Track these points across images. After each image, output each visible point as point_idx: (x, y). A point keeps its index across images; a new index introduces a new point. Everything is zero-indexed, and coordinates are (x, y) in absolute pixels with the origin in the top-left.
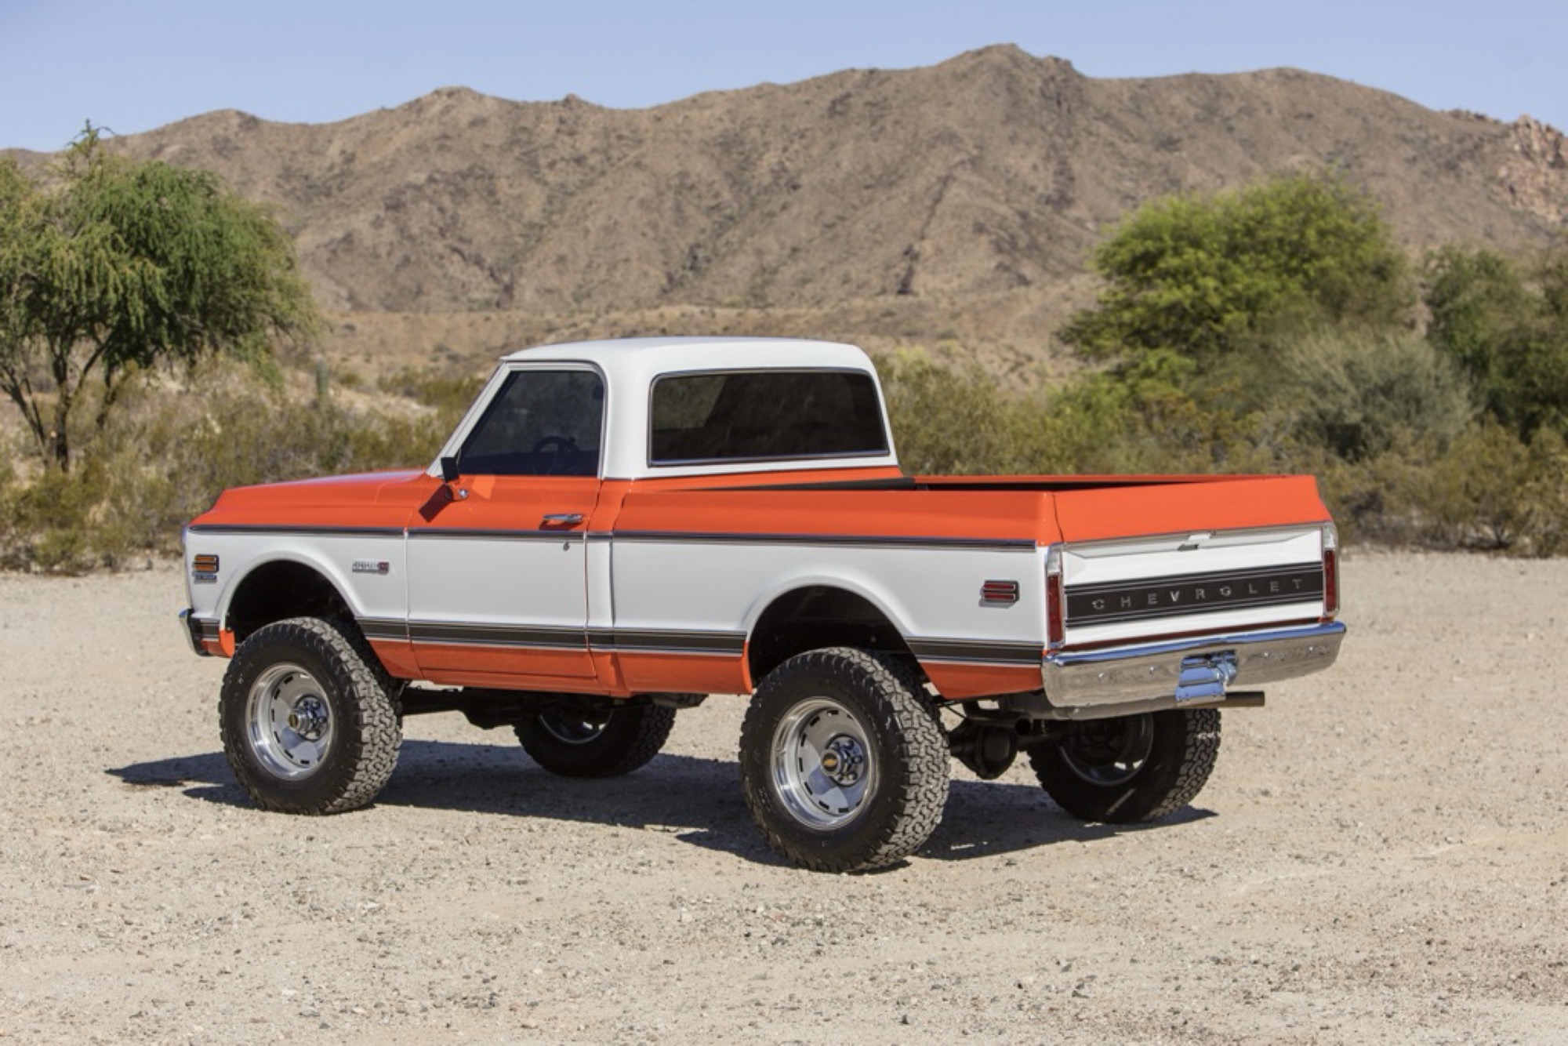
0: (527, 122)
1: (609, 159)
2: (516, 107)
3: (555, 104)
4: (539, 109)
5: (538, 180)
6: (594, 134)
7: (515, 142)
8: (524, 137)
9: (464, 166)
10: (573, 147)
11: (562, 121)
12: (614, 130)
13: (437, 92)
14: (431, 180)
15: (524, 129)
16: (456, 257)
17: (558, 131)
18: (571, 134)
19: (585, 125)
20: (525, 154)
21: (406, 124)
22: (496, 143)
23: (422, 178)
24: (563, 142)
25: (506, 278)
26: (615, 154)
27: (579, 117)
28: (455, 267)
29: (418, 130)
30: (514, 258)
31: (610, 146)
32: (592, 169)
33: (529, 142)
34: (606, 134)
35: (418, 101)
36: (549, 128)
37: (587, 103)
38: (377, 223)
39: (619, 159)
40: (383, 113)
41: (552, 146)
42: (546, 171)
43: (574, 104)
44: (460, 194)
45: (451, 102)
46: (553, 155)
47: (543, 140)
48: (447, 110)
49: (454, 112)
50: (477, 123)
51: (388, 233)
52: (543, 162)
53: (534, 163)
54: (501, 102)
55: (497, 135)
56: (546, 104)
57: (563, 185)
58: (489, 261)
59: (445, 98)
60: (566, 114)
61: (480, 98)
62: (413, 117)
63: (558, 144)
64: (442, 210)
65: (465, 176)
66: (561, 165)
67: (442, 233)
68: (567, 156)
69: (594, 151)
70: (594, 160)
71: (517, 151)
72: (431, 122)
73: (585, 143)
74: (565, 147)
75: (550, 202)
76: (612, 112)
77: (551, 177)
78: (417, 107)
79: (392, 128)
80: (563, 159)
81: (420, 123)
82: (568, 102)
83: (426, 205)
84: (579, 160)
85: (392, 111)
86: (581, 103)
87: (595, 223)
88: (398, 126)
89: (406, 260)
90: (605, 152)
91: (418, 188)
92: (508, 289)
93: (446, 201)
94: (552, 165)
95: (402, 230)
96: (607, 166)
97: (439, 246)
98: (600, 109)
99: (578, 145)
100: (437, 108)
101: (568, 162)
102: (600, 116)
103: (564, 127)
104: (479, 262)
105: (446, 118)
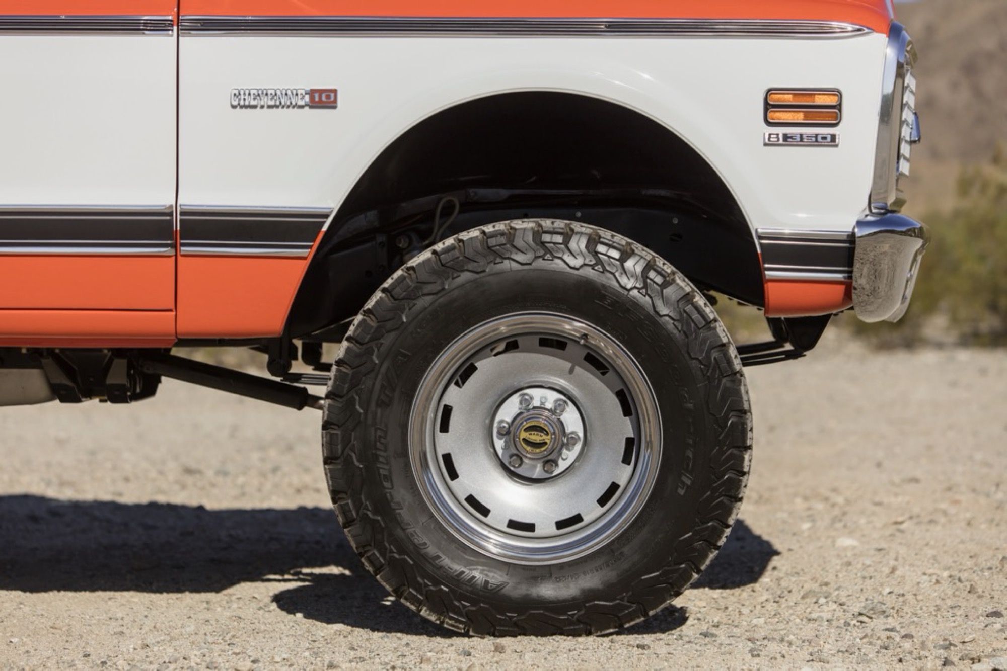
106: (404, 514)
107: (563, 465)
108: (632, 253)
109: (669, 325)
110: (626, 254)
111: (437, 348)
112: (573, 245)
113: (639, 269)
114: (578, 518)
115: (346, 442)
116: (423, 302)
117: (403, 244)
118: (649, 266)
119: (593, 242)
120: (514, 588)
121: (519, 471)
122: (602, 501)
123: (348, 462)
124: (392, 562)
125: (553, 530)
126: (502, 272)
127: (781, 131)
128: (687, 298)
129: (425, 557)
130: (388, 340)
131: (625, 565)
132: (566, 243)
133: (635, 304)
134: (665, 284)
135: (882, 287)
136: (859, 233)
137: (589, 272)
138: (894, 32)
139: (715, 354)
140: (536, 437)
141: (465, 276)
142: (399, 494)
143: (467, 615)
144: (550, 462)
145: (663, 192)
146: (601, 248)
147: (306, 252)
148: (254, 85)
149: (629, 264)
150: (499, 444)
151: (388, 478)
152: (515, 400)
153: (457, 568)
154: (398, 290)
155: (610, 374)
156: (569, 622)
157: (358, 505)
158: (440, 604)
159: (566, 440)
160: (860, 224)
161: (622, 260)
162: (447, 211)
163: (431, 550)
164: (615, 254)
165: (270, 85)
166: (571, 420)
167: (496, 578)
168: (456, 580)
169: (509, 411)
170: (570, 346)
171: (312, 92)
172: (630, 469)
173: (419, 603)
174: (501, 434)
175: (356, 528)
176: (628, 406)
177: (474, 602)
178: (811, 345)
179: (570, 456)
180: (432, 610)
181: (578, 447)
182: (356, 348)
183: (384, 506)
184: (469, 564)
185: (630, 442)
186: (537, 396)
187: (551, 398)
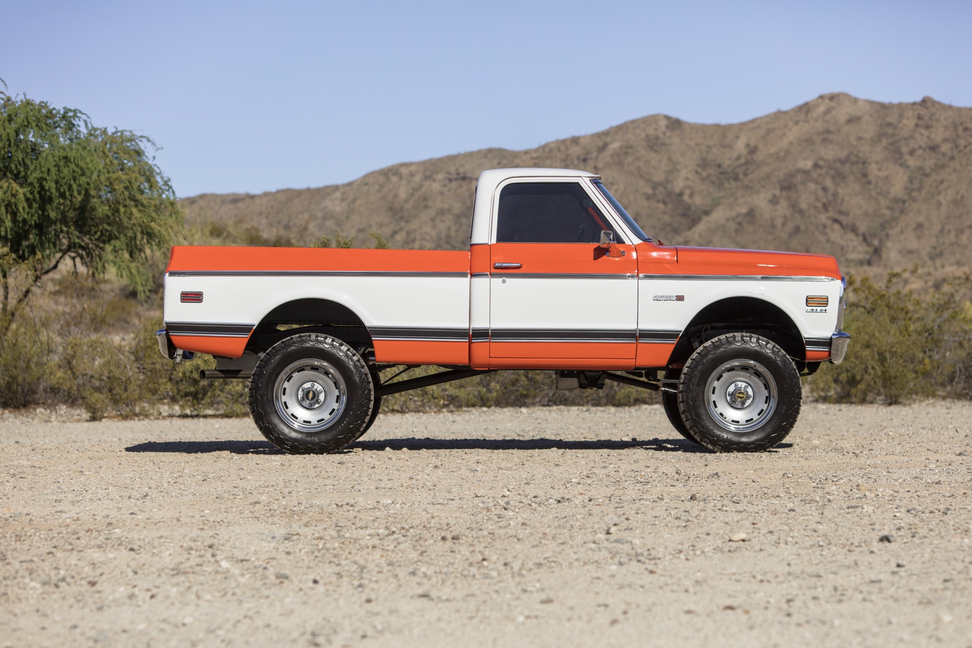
0: (892, 119)
1: (957, 147)
2: (883, 107)
3: (914, 104)
4: (901, 107)
5: (901, 165)
6: (946, 128)
7: (881, 135)
8: (890, 131)
9: (843, 154)
10: (929, 138)
11: (920, 117)
12: (961, 124)
13: (821, 97)
14: (816, 166)
15: (890, 124)
16: (837, 226)
17: (917, 125)
18: (927, 127)
19: (938, 121)
20: (891, 144)
21: (797, 123)
22: (868, 136)
23: (809, 164)
24: (921, 134)
25: (876, 242)
26: (962, 142)
27: (933, 115)
28: (836, 234)
29: (806, 127)
30: (883, 226)
31: (958, 136)
32: (944, 155)
33: (893, 135)
34: (955, 126)
35: (806, 104)
36: (909, 123)
37: (939, 103)
38: (774, 201)
39: (966, 147)
40: (779, 114)
41: (912, 137)
42: (907, 157)
43: (929, 104)
44: (839, 177)
45: (832, 104)
46: (912, 144)
47: (905, 133)
48: (828, 111)
49: (834, 112)
50: (852, 120)
51: (783, 208)
52: (905, 150)
53: (898, 153)
54: (872, 103)
55: (869, 130)
56: (907, 104)
57: (921, 168)
58: (862, 228)
59: (827, 101)
60: (923, 112)
61: (855, 100)
62: (802, 117)
63: (917, 136)
64: (825, 189)
65: (843, 162)
66: (919, 152)
67: (825, 207)
68: (924, 145)
69: (945, 140)
70: (945, 148)
71: (884, 142)
72: (816, 120)
73: (938, 135)
74: (921, 139)
75: (911, 181)
76: (959, 109)
77: (912, 162)
78: (805, 109)
79: (786, 126)
80: (920, 147)
81: (808, 122)
82: (925, 102)
83: (812, 186)
84: (934, 148)
85: (785, 113)
86: (934, 103)
87: (946, 198)
88: (790, 124)
89: (797, 229)
90: (954, 141)
91: (806, 173)
92: (877, 251)
93: (828, 182)
94: (912, 153)
95: (794, 206)
96: (955, 152)
97: (823, 218)
98: (950, 107)
99: (932, 136)
100: (822, 109)
101: (924, 150)
102: (950, 113)
103: (921, 122)
104: (854, 230)
105: (829, 117)
106: (704, 417)
107: (747, 404)
108: (769, 343)
109: (780, 363)
110: (767, 343)
111: (713, 370)
112: (752, 340)
113: (771, 347)
114: (752, 419)
115: (687, 397)
116: (710, 356)
117: (693, 340)
118: (774, 346)
119: (758, 339)
120: (735, 439)
121: (735, 406)
122: (759, 414)
123: (688, 403)
124: (700, 431)
125: (745, 423)
126: (732, 348)
127: (811, 308)
128: (785, 356)
129: (710, 430)
130: (700, 367)
131: (767, 432)
132: (750, 340)
133: (770, 357)
134: (778, 352)
135: (839, 353)
136: (833, 337)
137: (757, 348)
138: (843, 279)
139: (792, 372)
140: (741, 395)
141: (722, 349)
142: (702, 412)
143: (722, 446)
144: (743, 403)
145: (770, 324)
146: (760, 341)
147: (675, 341)
148: (660, 294)
149: (768, 346)
150: (729, 398)
151: (699, 407)
152: (733, 385)
153: (719, 433)
154: (702, 354)
155: (762, 378)
156: (751, 448)
157: (691, 415)
158: (714, 443)
159: (748, 397)
160: (834, 335)
161: (766, 345)
162: (706, 330)
163: (711, 428)
164: (764, 343)
165: (665, 294)
166: (750, 391)
167: (730, 436)
168: (718, 437)
169: (731, 389)
170: (750, 369)
171: (677, 296)
172: (767, 405)
173: (707, 443)
174: (729, 395)
175: (690, 422)
176: (767, 387)
177: (724, 442)
178: (815, 371)
179: (749, 402)
180: (711, 445)
181: (751, 399)
182: (690, 370)
183: (698, 415)
184: (722, 432)
185: (767, 397)
186: (740, 384)
187: (744, 384)
